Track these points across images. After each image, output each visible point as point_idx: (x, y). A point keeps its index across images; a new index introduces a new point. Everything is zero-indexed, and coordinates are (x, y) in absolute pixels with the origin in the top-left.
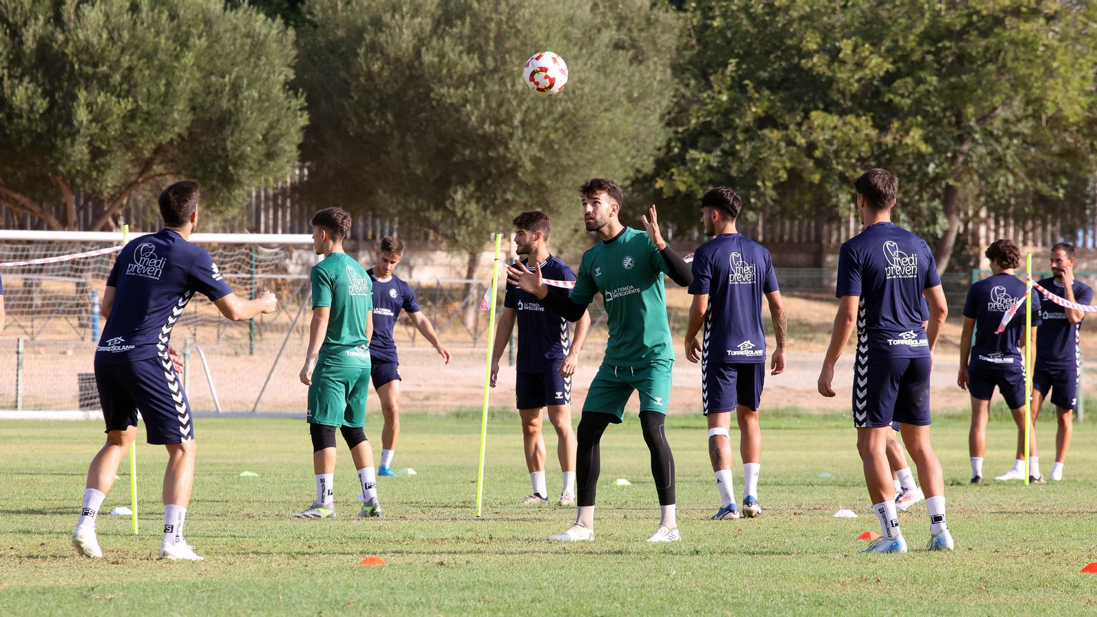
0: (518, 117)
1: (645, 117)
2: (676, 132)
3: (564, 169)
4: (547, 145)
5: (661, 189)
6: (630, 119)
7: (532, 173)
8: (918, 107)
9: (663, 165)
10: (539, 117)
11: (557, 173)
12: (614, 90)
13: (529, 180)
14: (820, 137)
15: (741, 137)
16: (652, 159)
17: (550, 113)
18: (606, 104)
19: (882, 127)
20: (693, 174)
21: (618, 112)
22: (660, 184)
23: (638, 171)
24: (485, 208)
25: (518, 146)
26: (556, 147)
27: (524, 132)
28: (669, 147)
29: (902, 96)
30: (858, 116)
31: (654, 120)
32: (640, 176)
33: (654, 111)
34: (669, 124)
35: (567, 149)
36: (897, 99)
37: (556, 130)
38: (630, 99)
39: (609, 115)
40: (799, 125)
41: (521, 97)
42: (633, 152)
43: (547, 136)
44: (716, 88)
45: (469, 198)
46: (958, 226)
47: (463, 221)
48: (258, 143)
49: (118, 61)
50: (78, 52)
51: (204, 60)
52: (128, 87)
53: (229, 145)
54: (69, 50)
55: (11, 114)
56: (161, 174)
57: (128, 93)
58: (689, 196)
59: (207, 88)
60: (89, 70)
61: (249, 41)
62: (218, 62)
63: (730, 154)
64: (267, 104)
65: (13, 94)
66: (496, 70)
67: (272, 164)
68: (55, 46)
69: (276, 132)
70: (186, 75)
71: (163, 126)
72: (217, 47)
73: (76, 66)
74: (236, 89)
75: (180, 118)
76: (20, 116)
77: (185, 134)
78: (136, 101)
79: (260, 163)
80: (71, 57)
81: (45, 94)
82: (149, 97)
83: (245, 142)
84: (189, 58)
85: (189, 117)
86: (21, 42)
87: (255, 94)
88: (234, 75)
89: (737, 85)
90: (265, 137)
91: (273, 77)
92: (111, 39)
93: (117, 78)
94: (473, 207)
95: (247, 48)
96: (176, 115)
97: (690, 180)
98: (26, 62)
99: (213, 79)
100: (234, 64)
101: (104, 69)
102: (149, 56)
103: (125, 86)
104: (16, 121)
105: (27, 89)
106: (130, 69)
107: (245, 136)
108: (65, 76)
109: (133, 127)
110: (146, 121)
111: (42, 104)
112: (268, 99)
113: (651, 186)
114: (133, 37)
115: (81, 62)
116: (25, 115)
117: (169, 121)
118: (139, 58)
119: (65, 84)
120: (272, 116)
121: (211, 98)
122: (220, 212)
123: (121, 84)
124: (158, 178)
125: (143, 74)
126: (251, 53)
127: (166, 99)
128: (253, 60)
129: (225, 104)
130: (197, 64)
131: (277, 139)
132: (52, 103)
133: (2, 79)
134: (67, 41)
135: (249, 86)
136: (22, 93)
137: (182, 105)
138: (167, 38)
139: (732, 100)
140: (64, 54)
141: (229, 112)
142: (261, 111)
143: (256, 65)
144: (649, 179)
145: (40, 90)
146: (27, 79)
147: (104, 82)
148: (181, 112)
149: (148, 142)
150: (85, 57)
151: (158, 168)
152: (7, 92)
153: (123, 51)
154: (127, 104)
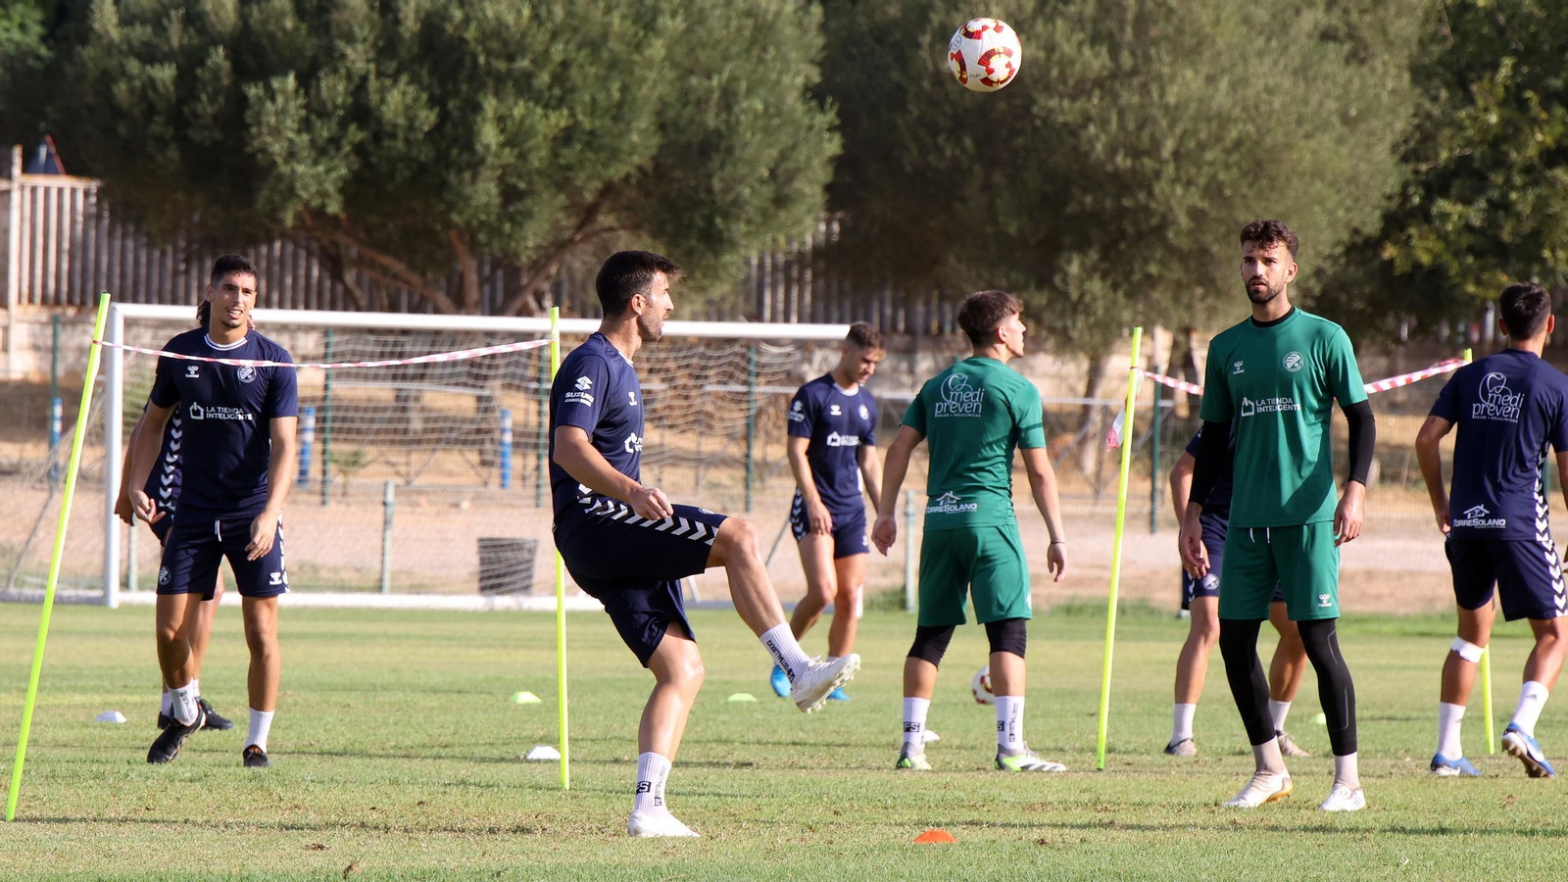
0: (1169, 146)
1: (1368, 147)
2: (1417, 172)
4: (1213, 190)
5: (1391, 261)
6: (1344, 150)
7: (1190, 233)
9: (1395, 223)
10: (1202, 146)
12: (1321, 104)
13: (1184, 243)
15: (1518, 180)
16: (1377, 214)
17: (1219, 139)
18: (1307, 127)
20: (1443, 237)
21: (1327, 140)
22: (1389, 252)
23: (1356, 231)
24: (1115, 287)
25: (1168, 190)
26: (1228, 192)
27: (1177, 169)
28: (1404, 196)
31: (1382, 153)
32: (1359, 240)
33: (1381, 140)
34: (1405, 159)
35: (1244, 197)
37: (1227, 167)
38: (1346, 120)
39: (1312, 144)
41: (1173, 113)
42: (1349, 202)
43: (1214, 177)
44: (1481, 103)
45: (1089, 272)
47: (1079, 307)
48: (762, 182)
49: (546, 52)
50: (484, 37)
51: (680, 52)
52: (561, 92)
53: (717, 184)
54: (471, 34)
55: (380, 133)
56: (611, 229)
57: (561, 102)
58: (1436, 272)
59: (685, 96)
60: (501, 65)
61: (750, 22)
62: (702, 55)
63: (1501, 206)
64: (776, 121)
65: (383, 101)
66: (1134, 72)
67: (783, 215)
68: (449, 28)
69: (790, 165)
70: (652, 75)
71: (614, 154)
72: (701, 31)
73: (482, 60)
74: (728, 97)
75: (640, 141)
76: (393, 136)
77: (649, 166)
78: (573, 115)
79: (764, 212)
80: (473, 45)
81: (433, 102)
82: (593, 108)
83: (741, 180)
84: (657, 49)
85: (655, 141)
86: (397, 22)
87: (759, 106)
88: (726, 75)
89: (1514, 99)
90: (773, 173)
91: (786, 79)
92: (536, 17)
93: (544, 78)
94: (1096, 286)
95: (747, 33)
96: (635, 138)
97: (1438, 246)
98: (403, 53)
99: (694, 81)
100: (726, 58)
101: (524, 63)
102: (594, 46)
103: (557, 92)
104: (387, 143)
105: (404, 94)
106: (565, 65)
107: (742, 170)
108: (464, 74)
109: (569, 155)
110: (588, 145)
111: (427, 118)
112: (779, 113)
113: (1376, 255)
114: (569, 14)
115: (489, 53)
116: (401, 134)
117: (625, 147)
118: (580, 47)
119: (464, 87)
120: (784, 139)
121: (689, 110)
122: (702, 289)
123: (550, 88)
124: (606, 235)
125: (585, 72)
126: (753, 41)
127: (620, 112)
128: (755, 52)
129: (711, 120)
130: (669, 58)
131: (791, 177)
132: (444, 116)
133: (364, 79)
134: (467, 20)
135: (750, 92)
136: (397, 100)
137: (644, 121)
138: (623, 17)
139: (1504, 122)
140: (463, 41)
141: (718, 133)
142: (767, 131)
143: (761, 61)
144: (1373, 244)
145: (424, 96)
146: (404, 78)
147: (523, 85)
148: (643, 132)
149: (591, 178)
150: (494, 45)
151: (605, 219)
152: (374, 98)
153: (554, 36)
154: (559, 119)
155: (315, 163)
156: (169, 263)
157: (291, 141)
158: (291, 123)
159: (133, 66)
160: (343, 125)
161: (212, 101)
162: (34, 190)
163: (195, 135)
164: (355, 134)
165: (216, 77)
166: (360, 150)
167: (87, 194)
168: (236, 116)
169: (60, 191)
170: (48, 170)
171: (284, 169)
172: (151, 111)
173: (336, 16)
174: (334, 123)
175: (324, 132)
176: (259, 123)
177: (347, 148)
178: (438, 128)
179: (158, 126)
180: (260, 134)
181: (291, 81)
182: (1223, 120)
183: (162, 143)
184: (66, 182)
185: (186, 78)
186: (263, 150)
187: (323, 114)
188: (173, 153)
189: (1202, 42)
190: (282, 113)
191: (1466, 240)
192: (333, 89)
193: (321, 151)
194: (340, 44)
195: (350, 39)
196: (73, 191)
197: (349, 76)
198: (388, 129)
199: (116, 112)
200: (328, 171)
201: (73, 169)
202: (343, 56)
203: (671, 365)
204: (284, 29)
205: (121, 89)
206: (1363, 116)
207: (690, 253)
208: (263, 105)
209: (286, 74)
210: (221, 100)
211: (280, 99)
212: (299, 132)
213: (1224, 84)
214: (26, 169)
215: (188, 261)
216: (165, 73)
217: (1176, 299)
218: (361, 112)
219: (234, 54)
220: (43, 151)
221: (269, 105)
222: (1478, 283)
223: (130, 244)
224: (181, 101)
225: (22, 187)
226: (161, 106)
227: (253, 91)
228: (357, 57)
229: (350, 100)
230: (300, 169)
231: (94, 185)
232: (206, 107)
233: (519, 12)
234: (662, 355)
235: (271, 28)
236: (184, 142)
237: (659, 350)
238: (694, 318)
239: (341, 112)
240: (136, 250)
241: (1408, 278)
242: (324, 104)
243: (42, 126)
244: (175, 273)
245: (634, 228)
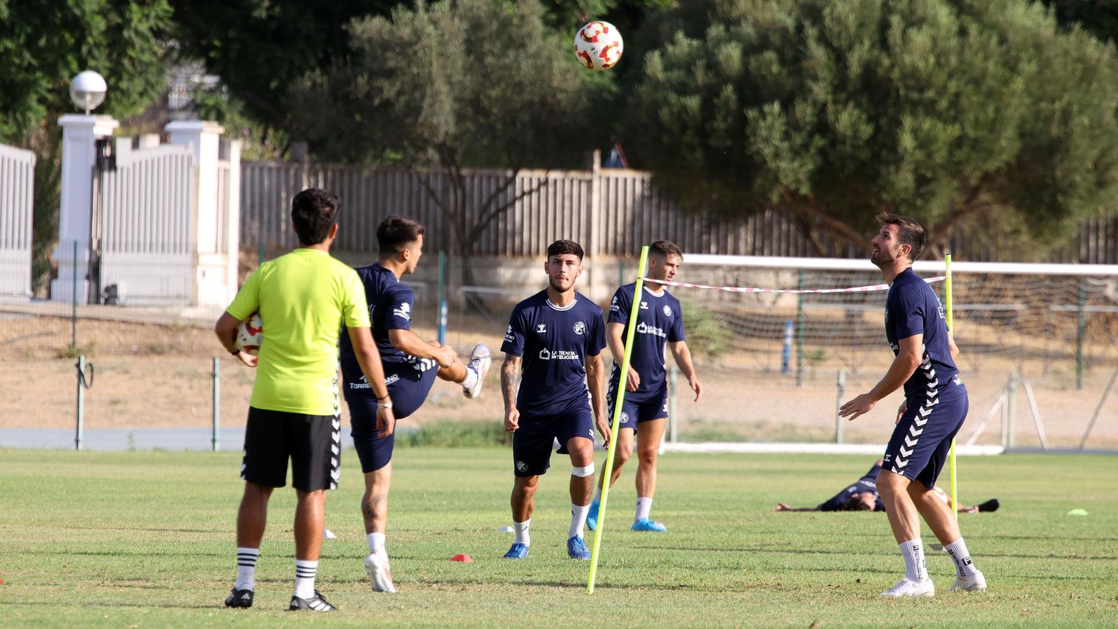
48: (1088, 171)
49: (945, 87)
50: (904, 77)
51: (1034, 86)
52: (955, 113)
53: (1059, 174)
54: (895, 74)
55: (835, 140)
56: (987, 204)
57: (955, 120)
59: (1037, 115)
60: (915, 95)
61: (1079, 66)
62: (1049, 88)
64: (1098, 131)
65: (837, 119)
67: (1102, 193)
68: (880, 71)
69: (1107, 160)
70: (1015, 101)
71: (990, 154)
72: (1048, 73)
73: (902, 92)
74: (1066, 116)
75: (1008, 145)
76: (844, 143)
77: (1013, 161)
78: (963, 127)
79: (1090, 191)
80: (895, 82)
81: (870, 120)
82: (977, 124)
83: (1074, 170)
84: (1019, 84)
85: (1017, 145)
86: (846, 67)
87: (1086, 121)
88: (1065, 101)
90: (1096, 165)
91: (1105, 104)
92: (938, 64)
93: (943, 104)
95: (1078, 73)
96: (1004, 143)
98: (850, 88)
99: (1043, 105)
100: (1064, 90)
101: (930, 94)
102: (977, 82)
103: (952, 113)
104: (839, 147)
105: (851, 114)
106: (958, 95)
107: (1075, 163)
108: (891, 101)
109: (960, 155)
110: (973, 148)
111: (866, 130)
112: (1100, 126)
114: (961, 61)
115: (907, 88)
116: (849, 142)
117: (997, 148)
118: (967, 83)
119: (891, 111)
120: (1103, 143)
121: (1040, 125)
122: (1047, 243)
123: (948, 109)
124: (984, 208)
125: (971, 99)
126: (1082, 79)
127: (994, 126)
128: (1084, 86)
129: (1055, 130)
130: (1027, 90)
131: (1108, 167)
132: (878, 129)
133: (824, 105)
134: (892, 66)
135: (1081, 112)
136: (847, 119)
137: (1009, 132)
138: (997, 63)
140: (890, 80)
141: (1059, 139)
142: (1093, 138)
143: (1088, 91)
145: (864, 116)
146: (851, 105)
147: (930, 108)
148: (1009, 139)
149: (974, 170)
150: (911, 82)
151: (984, 197)
152: (831, 118)
153: (951, 76)
154: (954, 131)
155: (792, 160)
156: (697, 227)
157: (777, 147)
158: (777, 135)
159: (673, 97)
160: (811, 135)
161: (725, 119)
162: (608, 179)
163: (713, 143)
164: (819, 141)
165: (726, 103)
166: (822, 152)
167: (643, 181)
168: (741, 130)
169: (625, 179)
170: (617, 166)
171: (772, 165)
172: (684, 127)
173: (806, 64)
174: (804, 134)
175: (798, 139)
176: (755, 135)
177: (813, 150)
178: (873, 139)
179: (689, 137)
180: (755, 142)
181: (776, 107)
183: (692, 148)
184: (629, 174)
185: (708, 106)
186: (759, 152)
187: (797, 128)
188: (699, 154)
190: (771, 128)
192: (804, 112)
193: (796, 153)
194: (809, 82)
195: (815, 78)
196: (634, 180)
197: (815, 104)
198: (841, 139)
199: (662, 128)
200: (801, 166)
202: (811, 91)
203: (1028, 293)
204: (771, 72)
205: (664, 113)
207: (1041, 219)
208: (758, 122)
209: (773, 103)
210: (730, 120)
211: (769, 119)
212: (782, 140)
214: (604, 164)
215: (709, 225)
216: (693, 102)
218: (823, 126)
219: (739, 89)
220: (614, 154)
221: (762, 124)
223: (671, 215)
224: (705, 120)
225: (600, 178)
226: (691, 124)
227: (752, 114)
228: (820, 91)
229: (815, 120)
230: (783, 164)
231: (647, 176)
232: (720, 124)
233: (927, 61)
234: (1022, 286)
235: (764, 72)
236: (706, 147)
237: (1020, 283)
238: (1043, 261)
239: (808, 128)
240: (676, 218)
242: (798, 122)
243: (613, 138)
244: (701, 232)
245: (1004, 202)
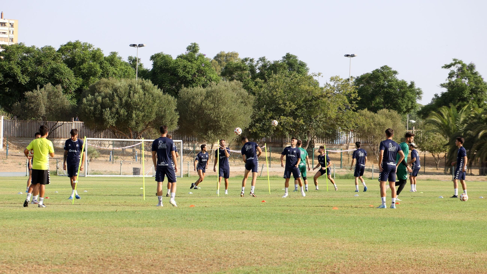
0: (222, 117)
1: (247, 117)
2: (253, 120)
3: (231, 127)
6: (244, 117)
8: (302, 115)
9: (251, 127)
10: (226, 117)
11: (229, 128)
12: (241, 111)
13: (224, 129)
14: (282, 121)
15: (266, 121)
16: (248, 125)
17: (228, 116)
18: (239, 114)
19: (295, 119)
20: (257, 129)
21: (242, 116)
22: (250, 130)
24: (215, 135)
25: (221, 122)
27: (223, 120)
28: (252, 123)
29: (299, 113)
30: (290, 117)
33: (249, 116)
34: (252, 118)
36: (298, 114)
37: (229, 119)
38: (244, 113)
39: (240, 116)
40: (278, 119)
41: (222, 112)
42: (245, 124)
43: (227, 121)
44: (262, 111)
45: (211, 133)
46: (310, 139)
47: (210, 137)
48: (169, 122)
49: (141, 105)
50: (133, 103)
51: (159, 105)
52: (143, 110)
53: (163, 122)
58: (256, 132)
60: (136, 107)
61: (167, 101)
62: (162, 105)
63: (264, 124)
65: (120, 111)
66: (217, 107)
67: (172, 126)
68: (129, 102)
69: (173, 119)
70: (155, 108)
71: (150, 118)
72: (161, 102)
74: (165, 111)
75: (154, 116)
77: (155, 120)
78: (145, 113)
79: (170, 126)
81: (127, 112)
82: (147, 112)
84: (156, 104)
86: (122, 101)
87: (169, 112)
88: (164, 108)
89: (266, 111)
90: (170, 120)
91: (172, 108)
92: (140, 101)
93: (141, 108)
94: (212, 135)
97: (256, 130)
98: (123, 105)
99: (160, 109)
100: (165, 106)
101: (138, 106)
102: (147, 104)
104: (121, 117)
106: (144, 106)
107: (167, 120)
108: (131, 108)
109: (144, 118)
110: (147, 117)
111: (126, 113)
112: (171, 113)
113: (248, 131)
114: (144, 100)
115: (134, 105)
116: (123, 116)
117: (152, 117)
119: (131, 110)
120: (172, 116)
121: (160, 112)
124: (149, 129)
125: (146, 108)
126: (168, 104)
127: (151, 113)
130: (157, 106)
131: (173, 121)
132: (128, 113)
133: (118, 109)
134: (131, 101)
135: (168, 110)
136: (122, 111)
137: (154, 114)
138: (151, 100)
139: (265, 114)
140: (131, 104)
141: (164, 115)
142: (170, 115)
143: (169, 106)
144: (248, 129)
146: (123, 108)
147: (138, 109)
149: (147, 121)
151: (149, 127)
153: (142, 103)
154: (143, 114)
155: (112, 119)
157: (108, 117)
158: (108, 114)
159: (88, 107)
160: (115, 115)
161: (98, 111)
162: (75, 123)
163: (96, 116)
164: (117, 116)
165: (99, 108)
166: (117, 118)
167: (82, 124)
168: (101, 113)
169: (79, 123)
171: (108, 120)
172: (91, 113)
173: (114, 100)
175: (113, 115)
176: (104, 114)
178: (127, 115)
179: (91, 115)
180: (105, 116)
182: (229, 113)
183: (92, 117)
185: (95, 109)
186: (105, 118)
187: (113, 113)
189: (226, 103)
191: (259, 129)
192: (114, 110)
195: (116, 103)
197: (116, 108)
198: (121, 115)
199: (86, 113)
201: (80, 121)
202: (115, 106)
205: (87, 110)
206: (246, 113)
209: (108, 108)
212: (110, 115)
213: (229, 109)
215: (95, 132)
216: (92, 108)
217: (223, 136)
218: (117, 113)
219: (101, 105)
221: (106, 112)
222: (261, 134)
224: (94, 112)
226: (92, 112)
227: (103, 110)
228: (117, 106)
229: (116, 111)
230: (110, 120)
231: (83, 122)
233: (138, 100)
235: (106, 102)
236: (95, 117)
239: (115, 113)
240: (89, 131)
241: (252, 134)
244: (94, 134)
245: (153, 127)
